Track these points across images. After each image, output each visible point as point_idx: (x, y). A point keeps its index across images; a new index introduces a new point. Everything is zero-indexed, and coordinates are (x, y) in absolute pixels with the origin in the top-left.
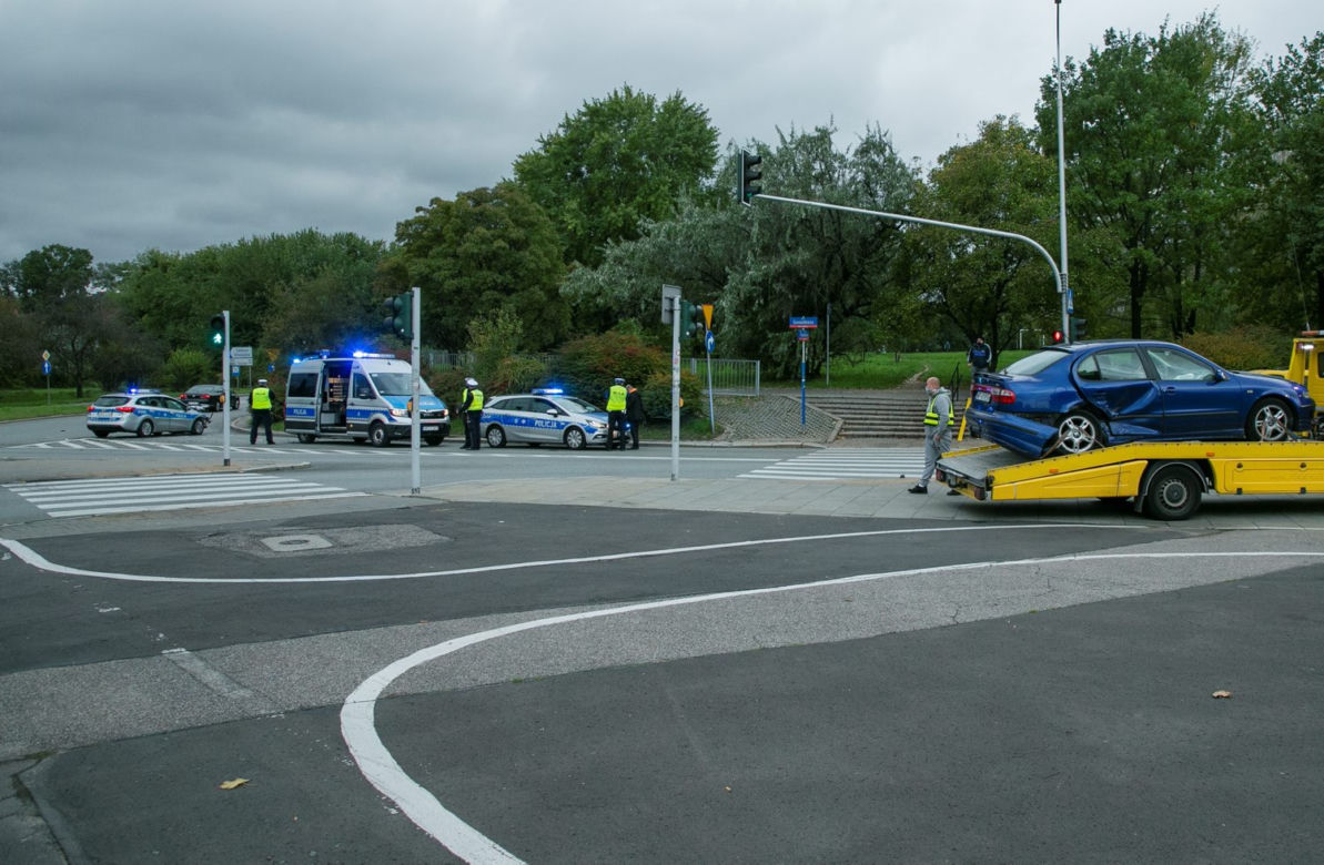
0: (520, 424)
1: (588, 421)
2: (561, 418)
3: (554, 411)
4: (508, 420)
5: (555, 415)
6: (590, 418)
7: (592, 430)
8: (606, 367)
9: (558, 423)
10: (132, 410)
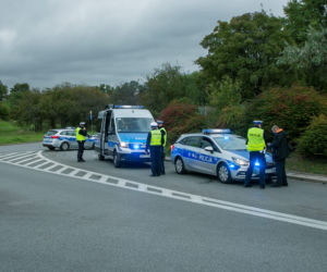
0: (191, 157)
1: (233, 159)
2: (216, 155)
3: (210, 148)
4: (186, 153)
5: (212, 152)
6: (236, 156)
7: (237, 167)
8: (280, 111)
9: (213, 158)
10: (57, 137)
